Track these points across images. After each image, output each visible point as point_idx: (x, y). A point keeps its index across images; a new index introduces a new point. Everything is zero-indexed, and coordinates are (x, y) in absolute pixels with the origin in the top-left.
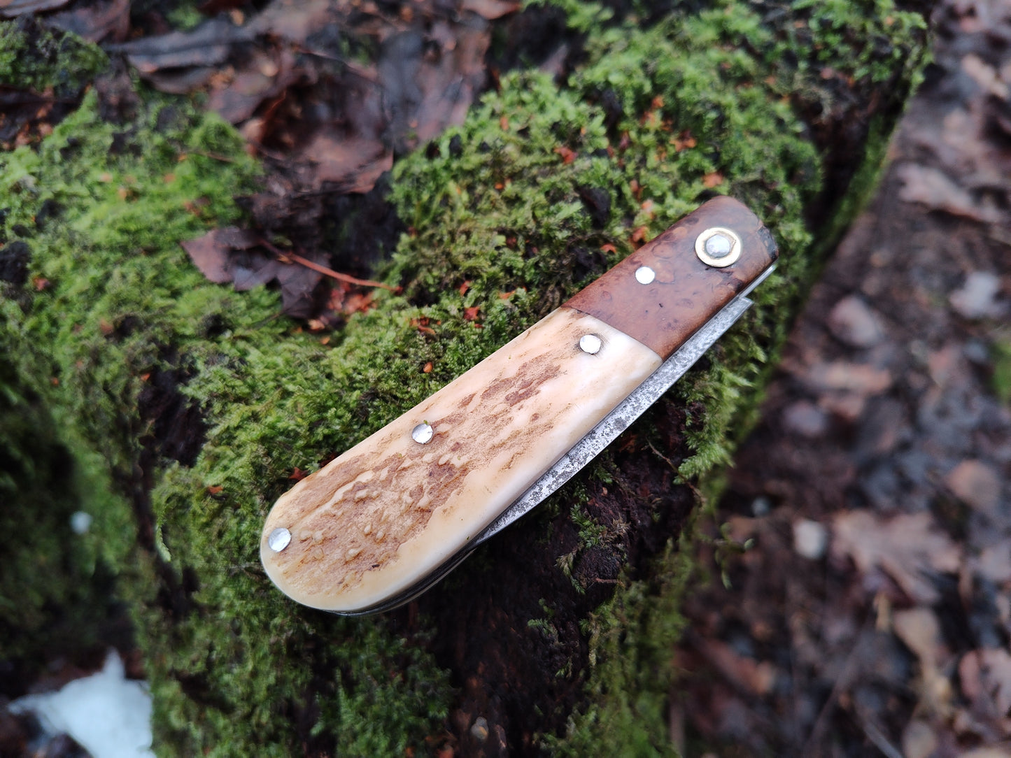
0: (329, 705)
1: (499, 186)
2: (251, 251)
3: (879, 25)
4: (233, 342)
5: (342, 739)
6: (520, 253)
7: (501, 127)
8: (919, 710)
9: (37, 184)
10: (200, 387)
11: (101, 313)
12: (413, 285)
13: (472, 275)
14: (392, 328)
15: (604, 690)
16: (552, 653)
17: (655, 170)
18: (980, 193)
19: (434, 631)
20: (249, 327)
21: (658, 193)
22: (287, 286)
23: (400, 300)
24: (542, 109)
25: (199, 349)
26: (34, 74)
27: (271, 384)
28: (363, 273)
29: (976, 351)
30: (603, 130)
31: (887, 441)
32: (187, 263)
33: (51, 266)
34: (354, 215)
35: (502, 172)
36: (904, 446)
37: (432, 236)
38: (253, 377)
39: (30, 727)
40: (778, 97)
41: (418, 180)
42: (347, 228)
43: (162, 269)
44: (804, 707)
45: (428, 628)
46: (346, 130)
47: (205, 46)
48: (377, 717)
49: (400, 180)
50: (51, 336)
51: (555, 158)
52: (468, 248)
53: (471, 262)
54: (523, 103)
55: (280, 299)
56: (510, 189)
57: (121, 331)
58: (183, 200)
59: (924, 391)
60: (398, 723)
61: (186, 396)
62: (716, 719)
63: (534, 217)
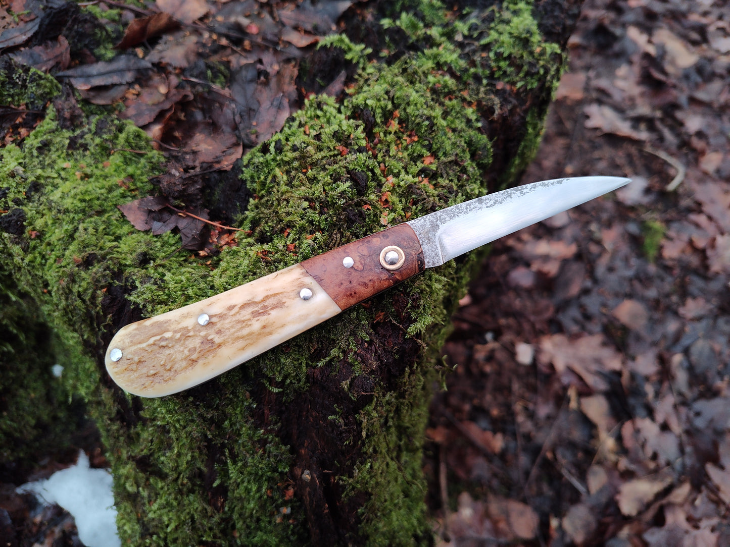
0: (222, 470)
1: (304, 171)
2: (161, 211)
3: (531, 53)
4: (156, 268)
5: (231, 488)
6: (317, 212)
7: (305, 132)
8: (596, 458)
9: (24, 172)
10: (138, 297)
11: (73, 252)
12: (258, 229)
13: (290, 225)
14: (247, 257)
15: (375, 451)
16: (341, 433)
17: (394, 157)
18: (637, 121)
19: (279, 424)
20: (164, 258)
21: (396, 171)
22: (183, 231)
23: (250, 240)
24: (328, 122)
25: (137, 274)
26: (12, 96)
27: (179, 293)
28: (228, 221)
29: (633, 228)
30: (363, 135)
31: (574, 290)
32: (123, 219)
33: (39, 223)
34: (221, 185)
35: (305, 162)
36: (586, 292)
37: (267, 201)
38: (169, 289)
39: (31, 501)
40: (470, 104)
41: (257, 167)
42: (217, 194)
43: (108, 223)
44: (524, 460)
45: (276, 423)
46: (214, 128)
47: (120, 72)
48: (250, 474)
49: (247, 166)
50: (42, 265)
51: (336, 152)
52: (287, 209)
53: (289, 218)
54: (318, 117)
55: (180, 238)
56: (310, 173)
57: (87, 263)
58: (116, 180)
59: (600, 255)
60: (262, 476)
61: (130, 301)
62: (469, 471)
63: (324, 190)
